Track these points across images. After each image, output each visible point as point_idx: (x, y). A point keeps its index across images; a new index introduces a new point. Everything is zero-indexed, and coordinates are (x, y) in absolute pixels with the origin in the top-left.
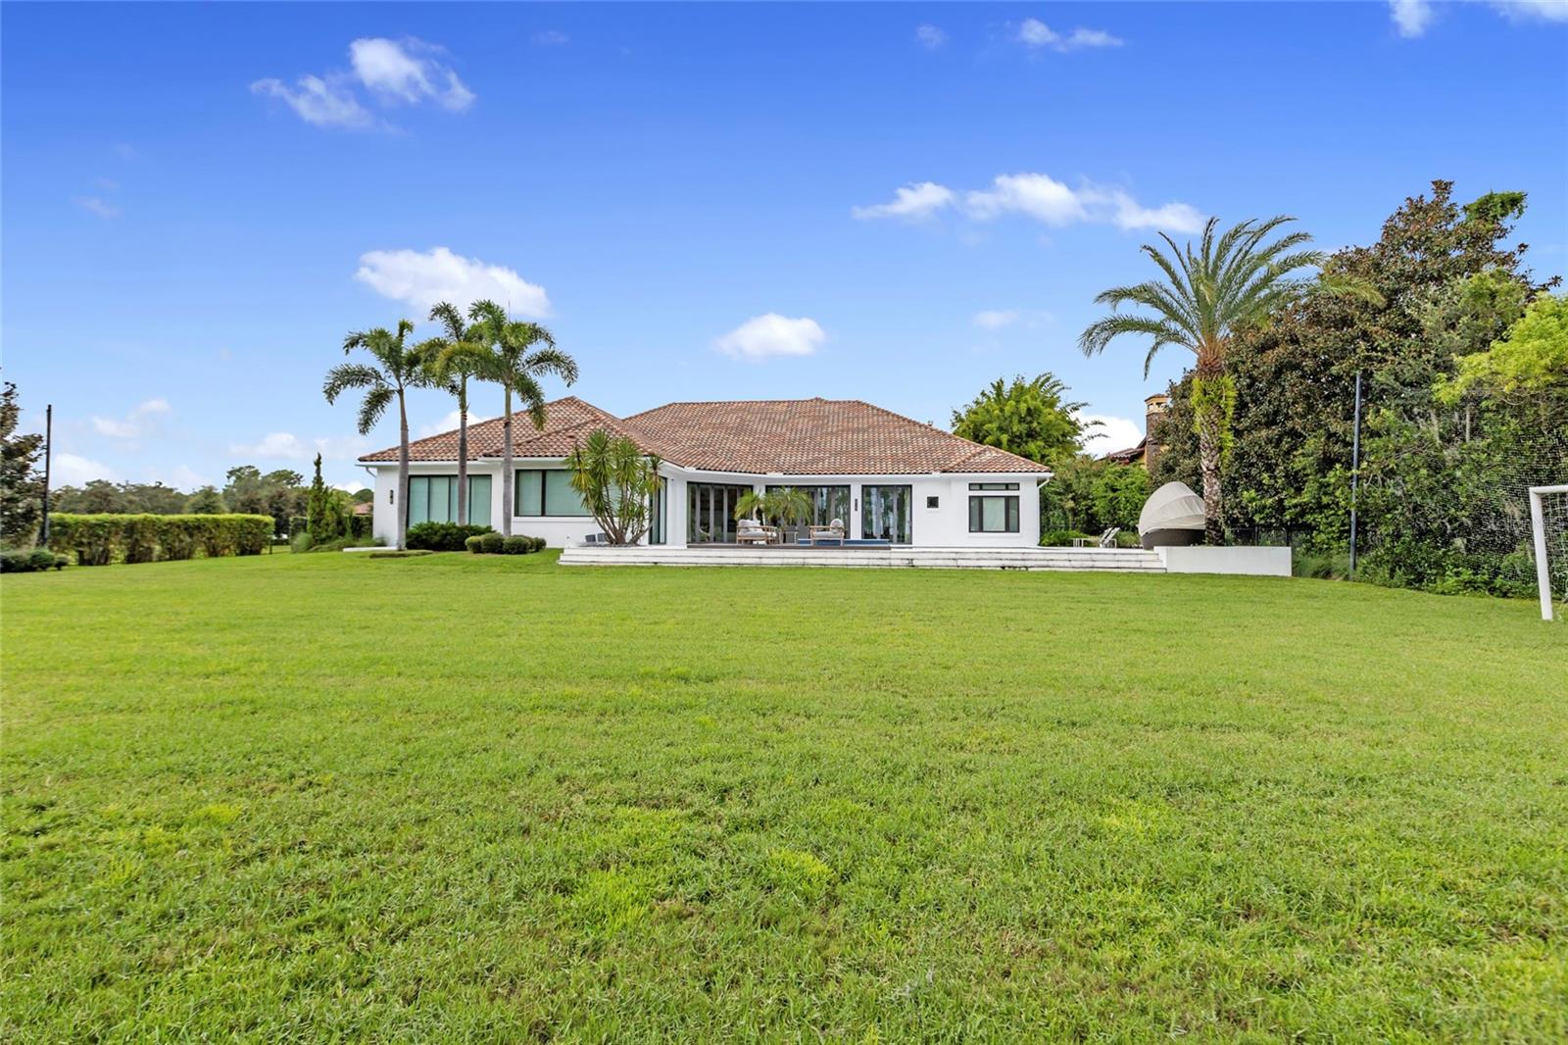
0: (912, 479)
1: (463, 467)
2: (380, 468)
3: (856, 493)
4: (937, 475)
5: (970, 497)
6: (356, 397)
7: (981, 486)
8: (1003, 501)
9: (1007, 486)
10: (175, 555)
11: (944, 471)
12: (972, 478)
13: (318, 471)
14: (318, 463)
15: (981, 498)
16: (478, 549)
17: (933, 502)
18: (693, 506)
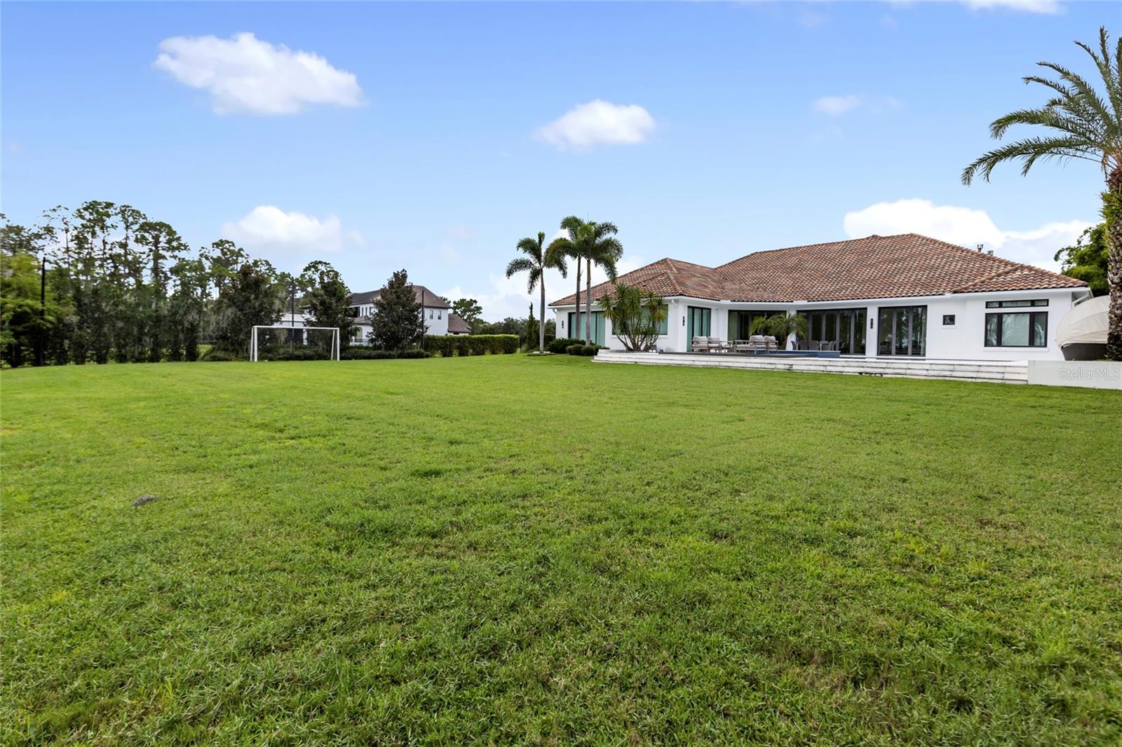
0: (926, 301)
1: (578, 307)
2: (558, 309)
3: (872, 314)
4: (948, 295)
5: (986, 314)
6: (525, 274)
7: (1001, 304)
8: (1028, 317)
9: (1033, 303)
10: (478, 353)
11: (955, 292)
12: (988, 297)
13: (531, 312)
14: (531, 308)
15: (1000, 316)
16: (571, 352)
17: (949, 320)
18: (741, 327)
